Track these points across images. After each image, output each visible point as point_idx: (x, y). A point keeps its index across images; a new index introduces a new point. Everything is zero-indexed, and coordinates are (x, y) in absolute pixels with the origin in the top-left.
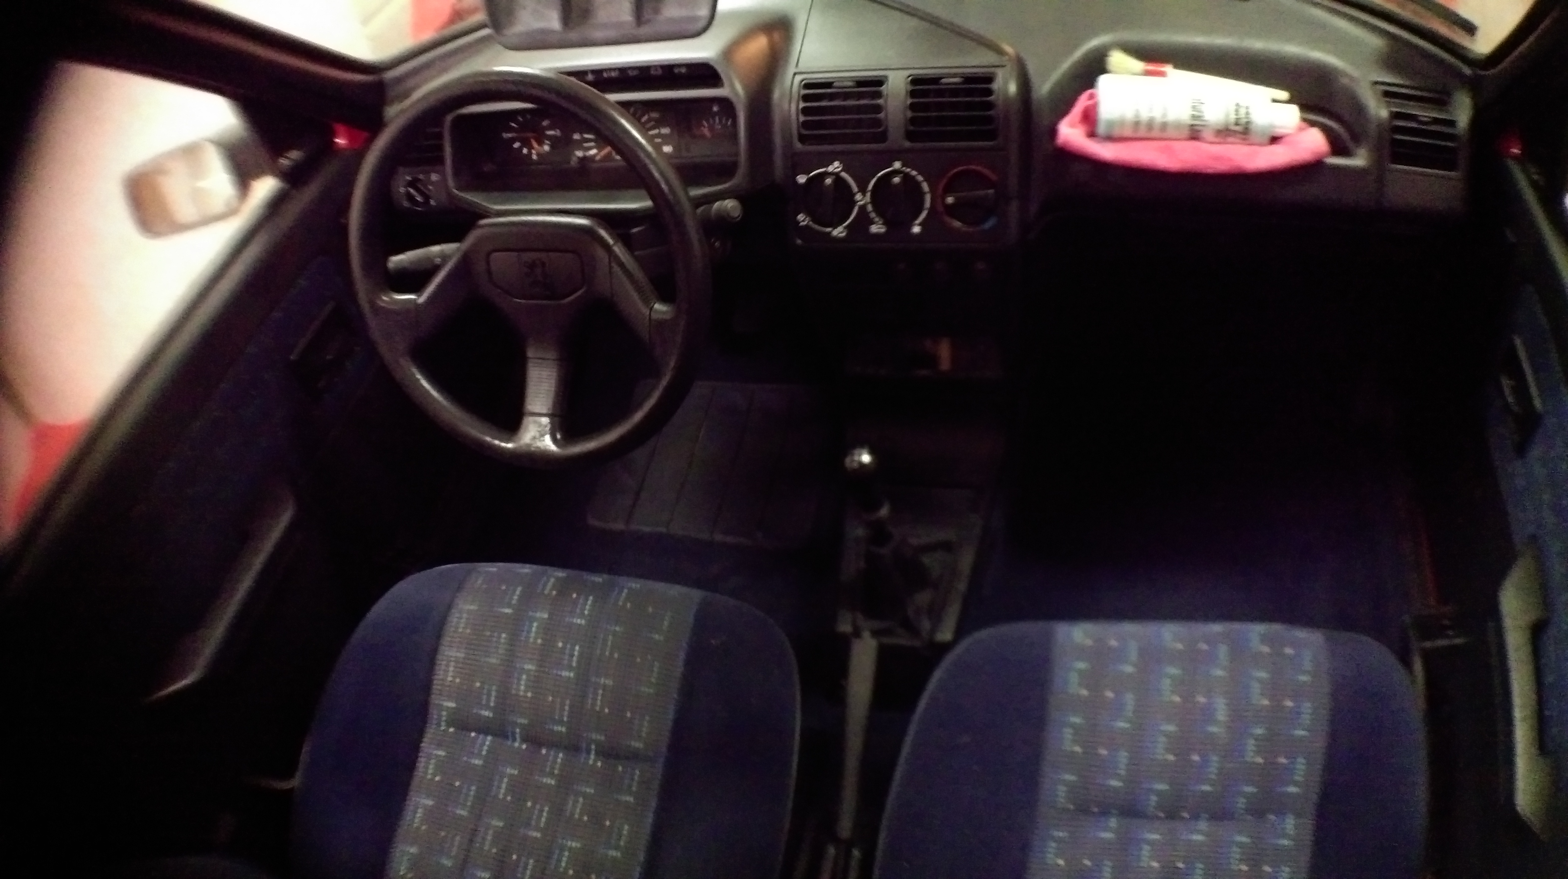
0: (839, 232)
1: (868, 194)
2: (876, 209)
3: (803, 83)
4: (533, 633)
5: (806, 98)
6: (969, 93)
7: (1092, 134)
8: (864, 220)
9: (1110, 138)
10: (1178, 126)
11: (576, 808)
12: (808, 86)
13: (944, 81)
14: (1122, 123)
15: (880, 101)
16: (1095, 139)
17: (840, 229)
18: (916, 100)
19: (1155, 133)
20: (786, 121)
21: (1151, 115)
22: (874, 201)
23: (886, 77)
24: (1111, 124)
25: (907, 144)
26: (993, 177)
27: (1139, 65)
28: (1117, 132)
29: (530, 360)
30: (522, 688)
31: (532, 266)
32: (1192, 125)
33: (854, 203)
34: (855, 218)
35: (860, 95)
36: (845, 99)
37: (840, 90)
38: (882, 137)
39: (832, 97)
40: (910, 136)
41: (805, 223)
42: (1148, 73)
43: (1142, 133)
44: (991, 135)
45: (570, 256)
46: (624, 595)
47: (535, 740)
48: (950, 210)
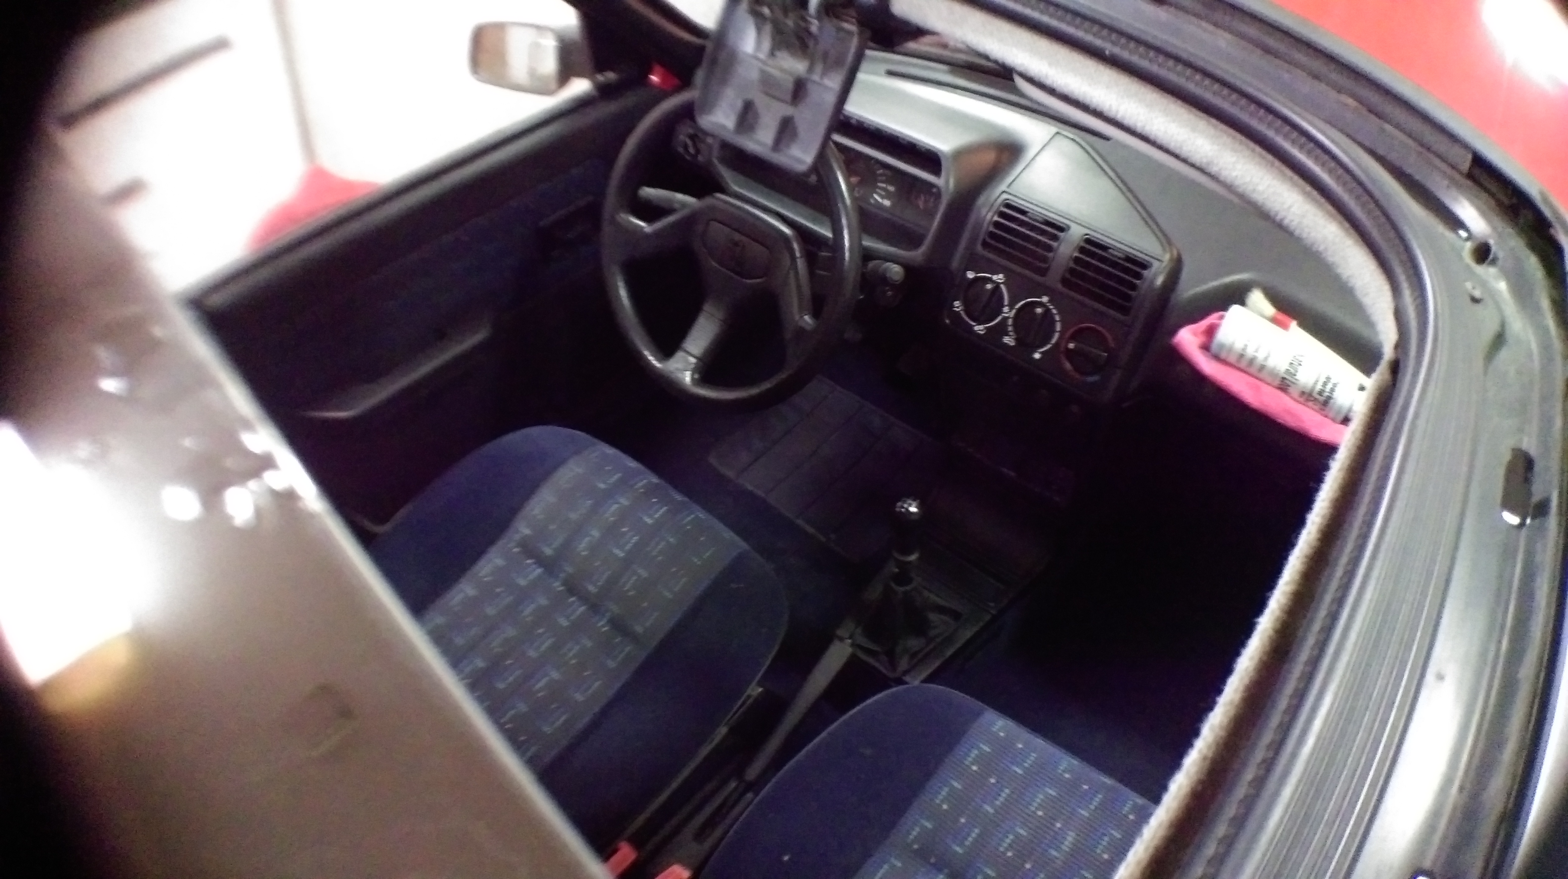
0: (979, 329)
1: (1014, 311)
2: (1015, 325)
3: (1007, 201)
4: (611, 511)
5: (1002, 215)
6: (1126, 270)
7: (1206, 347)
8: (1001, 329)
9: (1217, 358)
10: (1273, 373)
11: (572, 651)
12: (1008, 206)
13: (1110, 251)
14: (1230, 349)
15: (1055, 244)
16: (1207, 353)
17: (981, 327)
18: (1081, 256)
19: (1253, 370)
20: (978, 225)
21: (1256, 354)
22: (1016, 318)
23: (1069, 227)
24: (1222, 346)
25: (1059, 286)
26: (1112, 344)
27: (1270, 310)
28: (1223, 355)
29: (704, 313)
30: (583, 546)
31: (736, 244)
32: (1284, 378)
33: (999, 312)
34: (996, 324)
35: (1043, 233)
36: (1031, 230)
37: (1030, 221)
38: (1043, 272)
39: (1022, 223)
40: (1065, 281)
41: (957, 310)
42: (1274, 320)
43: (1243, 365)
44: (1125, 310)
45: (764, 249)
46: (689, 518)
47: (572, 589)
48: (1069, 353)
